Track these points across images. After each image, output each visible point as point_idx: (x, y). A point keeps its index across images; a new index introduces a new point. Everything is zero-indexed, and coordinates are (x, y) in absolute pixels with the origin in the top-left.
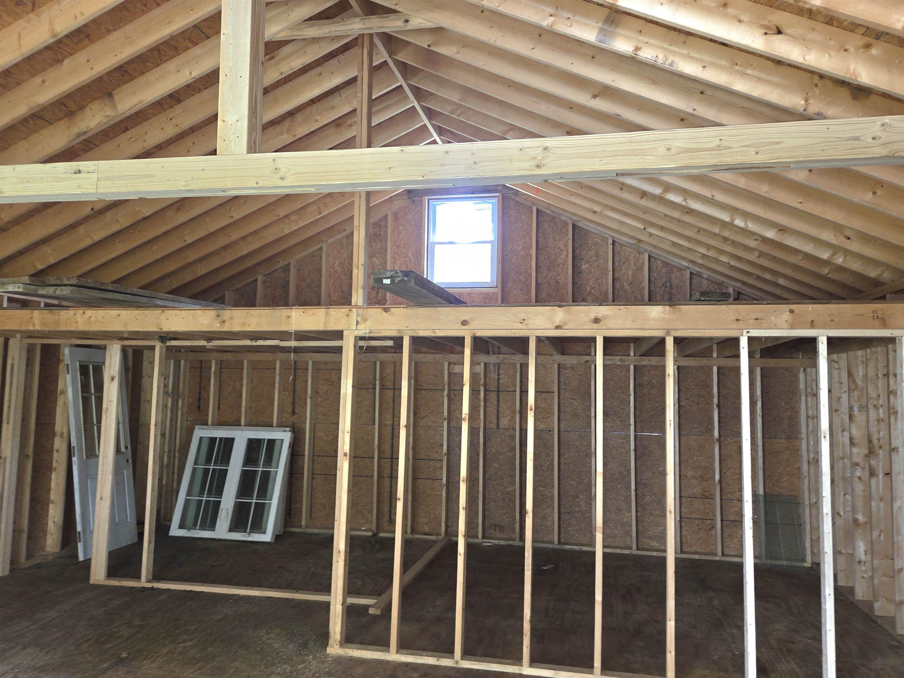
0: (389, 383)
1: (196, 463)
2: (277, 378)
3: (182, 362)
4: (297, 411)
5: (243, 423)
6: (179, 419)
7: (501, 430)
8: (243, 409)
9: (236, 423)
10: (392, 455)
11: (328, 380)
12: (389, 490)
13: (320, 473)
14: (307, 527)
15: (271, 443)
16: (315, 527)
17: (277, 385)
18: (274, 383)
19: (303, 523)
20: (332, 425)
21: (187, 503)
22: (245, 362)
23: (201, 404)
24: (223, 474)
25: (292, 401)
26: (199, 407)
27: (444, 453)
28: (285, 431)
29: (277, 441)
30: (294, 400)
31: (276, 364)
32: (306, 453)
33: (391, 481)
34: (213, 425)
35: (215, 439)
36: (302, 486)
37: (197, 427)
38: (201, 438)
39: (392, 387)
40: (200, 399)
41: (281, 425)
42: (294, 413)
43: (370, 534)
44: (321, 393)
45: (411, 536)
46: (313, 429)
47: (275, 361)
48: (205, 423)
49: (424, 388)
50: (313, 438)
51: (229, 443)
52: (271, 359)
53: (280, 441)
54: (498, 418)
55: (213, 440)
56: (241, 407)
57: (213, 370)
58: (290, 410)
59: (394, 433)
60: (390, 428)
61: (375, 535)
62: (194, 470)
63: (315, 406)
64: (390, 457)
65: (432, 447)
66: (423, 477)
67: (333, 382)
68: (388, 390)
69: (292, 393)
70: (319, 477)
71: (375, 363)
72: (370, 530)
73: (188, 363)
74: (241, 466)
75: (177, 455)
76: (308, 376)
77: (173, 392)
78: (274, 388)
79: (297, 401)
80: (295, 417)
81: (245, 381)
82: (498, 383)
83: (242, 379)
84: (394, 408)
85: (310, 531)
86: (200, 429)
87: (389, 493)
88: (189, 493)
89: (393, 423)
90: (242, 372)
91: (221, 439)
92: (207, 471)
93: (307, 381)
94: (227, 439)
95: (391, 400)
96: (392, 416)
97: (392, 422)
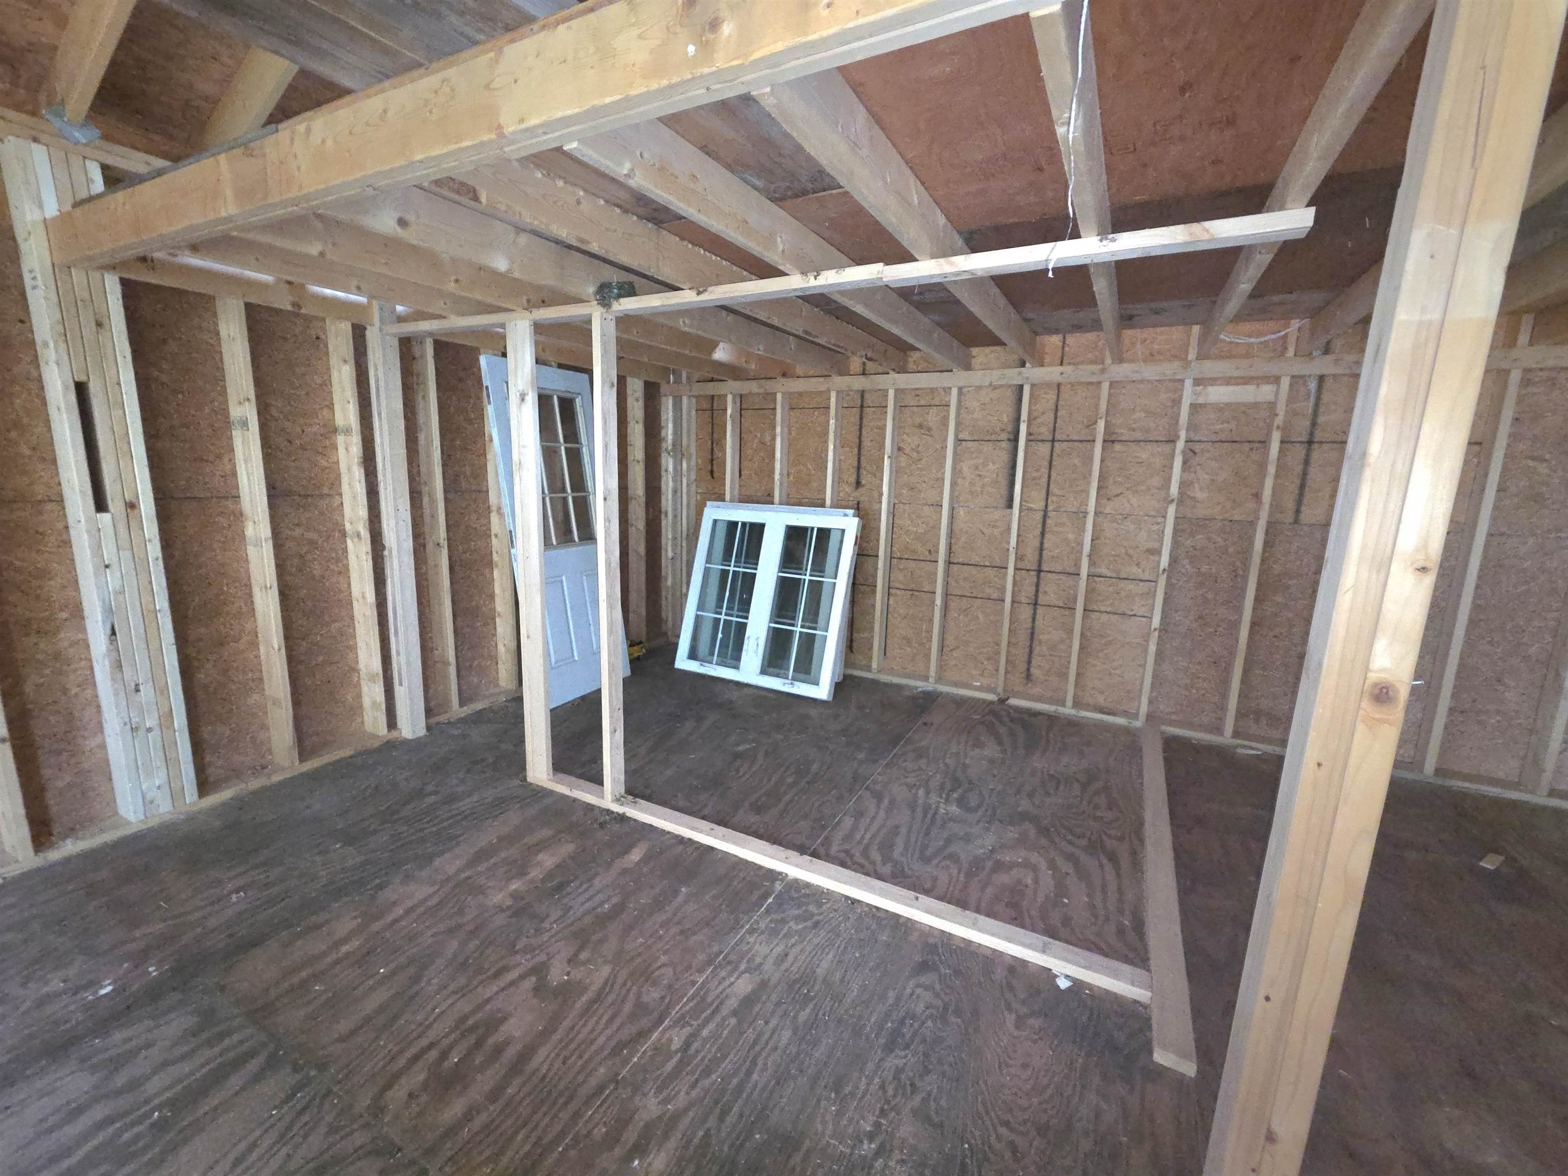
0: (1043, 430)
1: (709, 560)
2: (832, 422)
3: (685, 400)
4: (863, 482)
5: (777, 499)
6: (685, 490)
7: (1305, 528)
8: (777, 477)
9: (767, 499)
10: (1040, 565)
11: (920, 426)
12: (1030, 625)
13: (901, 586)
14: (879, 671)
15: (824, 534)
16: (891, 671)
17: (831, 436)
18: (826, 434)
19: (874, 665)
20: (926, 508)
21: (698, 620)
22: (779, 397)
23: (715, 469)
24: (749, 581)
25: (856, 464)
26: (712, 472)
27: (1162, 568)
28: (846, 515)
29: (832, 533)
30: (859, 462)
31: (829, 399)
32: (881, 553)
33: (1035, 610)
34: (732, 501)
35: (736, 523)
36: (874, 606)
37: (708, 503)
38: (715, 521)
39: (1051, 438)
40: (712, 460)
41: (838, 504)
42: (858, 484)
43: (991, 697)
44: (907, 451)
45: (1073, 712)
46: (892, 514)
47: (828, 391)
48: (721, 498)
49: (1123, 438)
50: (892, 527)
51: (756, 531)
52: (823, 388)
53: (839, 533)
54: (1299, 502)
55: (732, 525)
56: (773, 473)
57: (729, 412)
58: (852, 479)
59: (1047, 526)
60: (1039, 516)
61: (1002, 701)
62: (707, 571)
63: (897, 472)
64: (1035, 567)
65: (1127, 554)
66: (1102, 609)
67: (929, 429)
68: (1040, 444)
69: (856, 450)
70: (899, 592)
71: (1021, 387)
72: (992, 690)
73: (694, 400)
74: (777, 569)
75: (684, 544)
76: (885, 420)
77: (673, 450)
78: (826, 442)
79: (864, 463)
80: (860, 490)
81: (778, 429)
82: (1314, 424)
83: (774, 428)
84: (1049, 477)
85: (884, 678)
86: (713, 507)
87: (1029, 631)
88: (701, 606)
89: (1046, 506)
90: (775, 415)
91: (744, 524)
92: (724, 573)
93: (883, 428)
94: (753, 525)
95: (1046, 464)
96: (1044, 492)
97: (1043, 503)
